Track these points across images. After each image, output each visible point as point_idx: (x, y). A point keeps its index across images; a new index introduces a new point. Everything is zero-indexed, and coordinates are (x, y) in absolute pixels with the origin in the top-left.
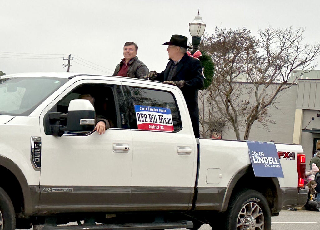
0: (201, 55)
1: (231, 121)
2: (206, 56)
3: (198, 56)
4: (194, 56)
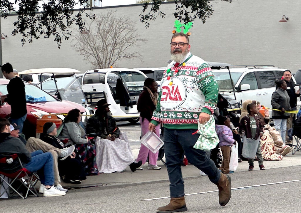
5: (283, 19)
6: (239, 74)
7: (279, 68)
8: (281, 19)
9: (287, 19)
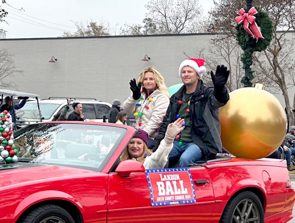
0: (257, 12)
1: (279, 83)
2: (262, 13)
3: (254, 13)
4: (249, 14)
5: (145, 58)
6: (57, 105)
7: (100, 101)
8: (144, 58)
9: (149, 58)
